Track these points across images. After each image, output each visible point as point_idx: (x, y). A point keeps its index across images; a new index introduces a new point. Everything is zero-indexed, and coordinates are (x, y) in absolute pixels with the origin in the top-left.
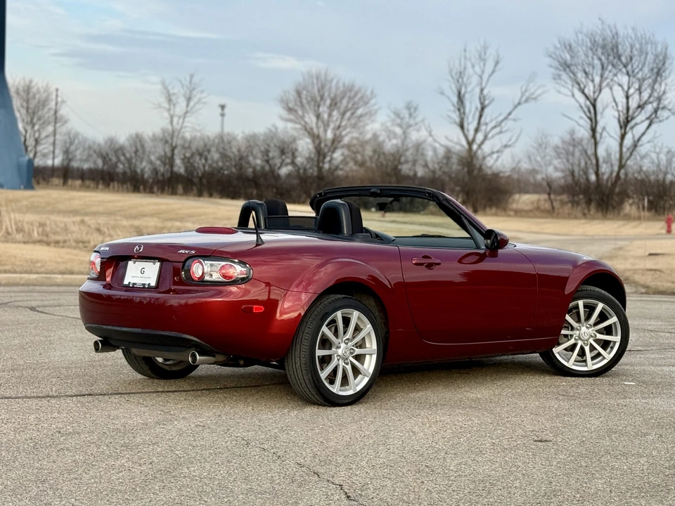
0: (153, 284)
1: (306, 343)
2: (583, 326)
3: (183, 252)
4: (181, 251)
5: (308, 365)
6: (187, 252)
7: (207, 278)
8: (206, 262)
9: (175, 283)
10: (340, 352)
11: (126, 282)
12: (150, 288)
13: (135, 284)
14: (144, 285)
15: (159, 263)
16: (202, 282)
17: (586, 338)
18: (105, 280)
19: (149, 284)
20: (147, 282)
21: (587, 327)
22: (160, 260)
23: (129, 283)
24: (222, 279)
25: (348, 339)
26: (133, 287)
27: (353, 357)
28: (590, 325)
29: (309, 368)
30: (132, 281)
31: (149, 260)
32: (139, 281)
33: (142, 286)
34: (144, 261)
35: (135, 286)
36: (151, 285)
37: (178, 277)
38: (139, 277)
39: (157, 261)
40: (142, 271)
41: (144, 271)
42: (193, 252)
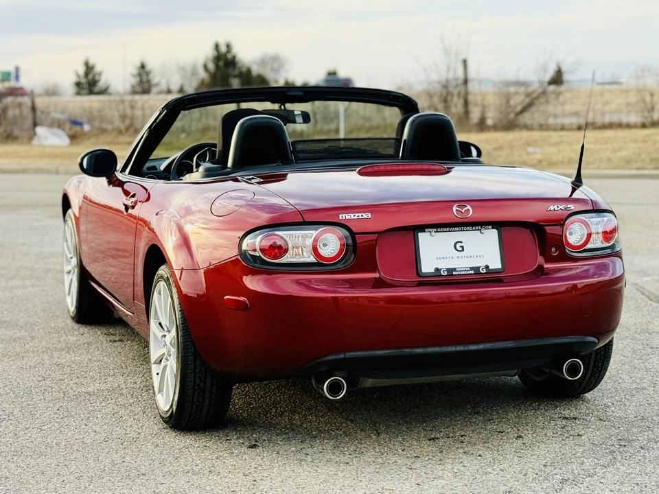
0: (496, 264)
11: (427, 267)
12: (491, 274)
13: (454, 270)
14: (476, 270)
15: (495, 231)
20: (480, 263)
22: (496, 224)
23: (437, 270)
26: (450, 274)
30: (444, 265)
31: (468, 228)
32: (462, 263)
33: (473, 272)
34: (456, 229)
35: (454, 273)
36: (490, 268)
37: (553, 250)
38: (456, 258)
39: (490, 227)
40: (459, 247)
41: (462, 247)
42: (572, 207)
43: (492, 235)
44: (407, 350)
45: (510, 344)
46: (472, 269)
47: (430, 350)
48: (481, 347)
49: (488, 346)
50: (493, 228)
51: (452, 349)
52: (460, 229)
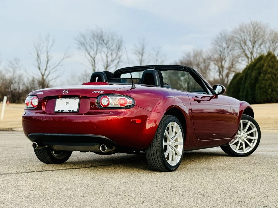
0: (76, 109)
1: (159, 139)
2: (242, 132)
3: (96, 92)
4: (94, 92)
5: (160, 150)
6: (98, 92)
7: (110, 106)
8: (110, 97)
9: (91, 108)
10: (170, 143)
11: (56, 110)
12: (74, 112)
13: (63, 111)
15: (79, 99)
16: (107, 107)
17: (243, 138)
18: (42, 110)
19: (73, 110)
20: (71, 109)
21: (243, 133)
23: (59, 110)
24: (119, 106)
25: (172, 137)
26: (62, 112)
27: (175, 146)
28: (245, 132)
29: (161, 152)
30: (61, 109)
31: (71, 98)
32: (66, 109)
33: (68, 112)
34: (68, 98)
36: (74, 111)
37: (93, 106)
38: (65, 107)
39: (77, 98)
40: (67, 104)
41: (68, 104)
42: (102, 92)
43: (77, 100)
44: (43, 134)
45: (71, 135)
46: (68, 111)
47: (48, 134)
48: (62, 135)
49: (64, 135)
51: (54, 134)
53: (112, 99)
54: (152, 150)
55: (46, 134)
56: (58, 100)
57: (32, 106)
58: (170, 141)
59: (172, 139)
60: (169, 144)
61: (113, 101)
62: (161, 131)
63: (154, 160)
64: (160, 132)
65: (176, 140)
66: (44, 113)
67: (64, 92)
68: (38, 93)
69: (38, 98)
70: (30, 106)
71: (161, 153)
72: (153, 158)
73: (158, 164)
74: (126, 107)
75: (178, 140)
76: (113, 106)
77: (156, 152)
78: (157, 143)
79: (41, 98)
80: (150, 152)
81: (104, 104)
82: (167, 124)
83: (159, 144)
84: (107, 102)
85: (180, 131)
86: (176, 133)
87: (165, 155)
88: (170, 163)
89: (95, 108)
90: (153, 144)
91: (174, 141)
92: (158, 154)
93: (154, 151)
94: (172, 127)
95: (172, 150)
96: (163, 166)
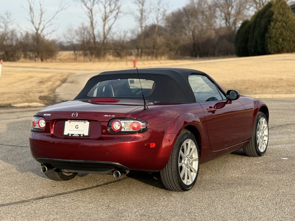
0: (86, 134)
1: (174, 160)
3: (107, 116)
6: (109, 116)
7: (123, 130)
8: (122, 121)
9: (103, 133)
10: (186, 162)
11: (66, 133)
12: (84, 137)
13: (73, 134)
14: (80, 135)
15: (89, 122)
16: (119, 132)
18: (50, 133)
19: (83, 135)
20: (82, 133)
23: (69, 134)
24: (131, 130)
25: (187, 155)
27: (190, 164)
29: (176, 173)
30: (71, 133)
31: (81, 121)
32: (76, 133)
33: (79, 136)
34: (77, 121)
35: (73, 136)
36: (85, 135)
37: (105, 130)
38: (75, 131)
39: (87, 121)
40: (77, 127)
41: (78, 127)
42: (114, 116)
43: (87, 123)
44: (53, 159)
45: (82, 161)
46: (79, 135)
47: (58, 160)
48: (73, 161)
49: (75, 161)
50: (88, 121)
51: (65, 160)
52: (78, 121)
53: (125, 123)
54: (167, 172)
55: (56, 159)
56: (66, 123)
57: (39, 128)
58: (185, 160)
59: (187, 157)
60: (184, 163)
61: (126, 125)
62: (175, 151)
63: (169, 182)
64: (175, 153)
65: (191, 157)
66: (52, 136)
67: (73, 115)
68: (45, 115)
69: (46, 120)
70: (37, 127)
71: (177, 175)
72: (168, 179)
73: (174, 185)
74: (140, 132)
75: (193, 156)
76: (125, 130)
77: (171, 174)
78: (172, 165)
79: (48, 120)
80: (165, 173)
81: (116, 128)
82: (181, 143)
83: (175, 166)
84: (119, 126)
85: (195, 146)
86: (191, 150)
87: (181, 176)
88: (185, 183)
89: (107, 133)
90: (169, 166)
91: (189, 159)
92: (174, 176)
93: (169, 173)
94: (187, 144)
95: (188, 168)
96: (179, 187)
